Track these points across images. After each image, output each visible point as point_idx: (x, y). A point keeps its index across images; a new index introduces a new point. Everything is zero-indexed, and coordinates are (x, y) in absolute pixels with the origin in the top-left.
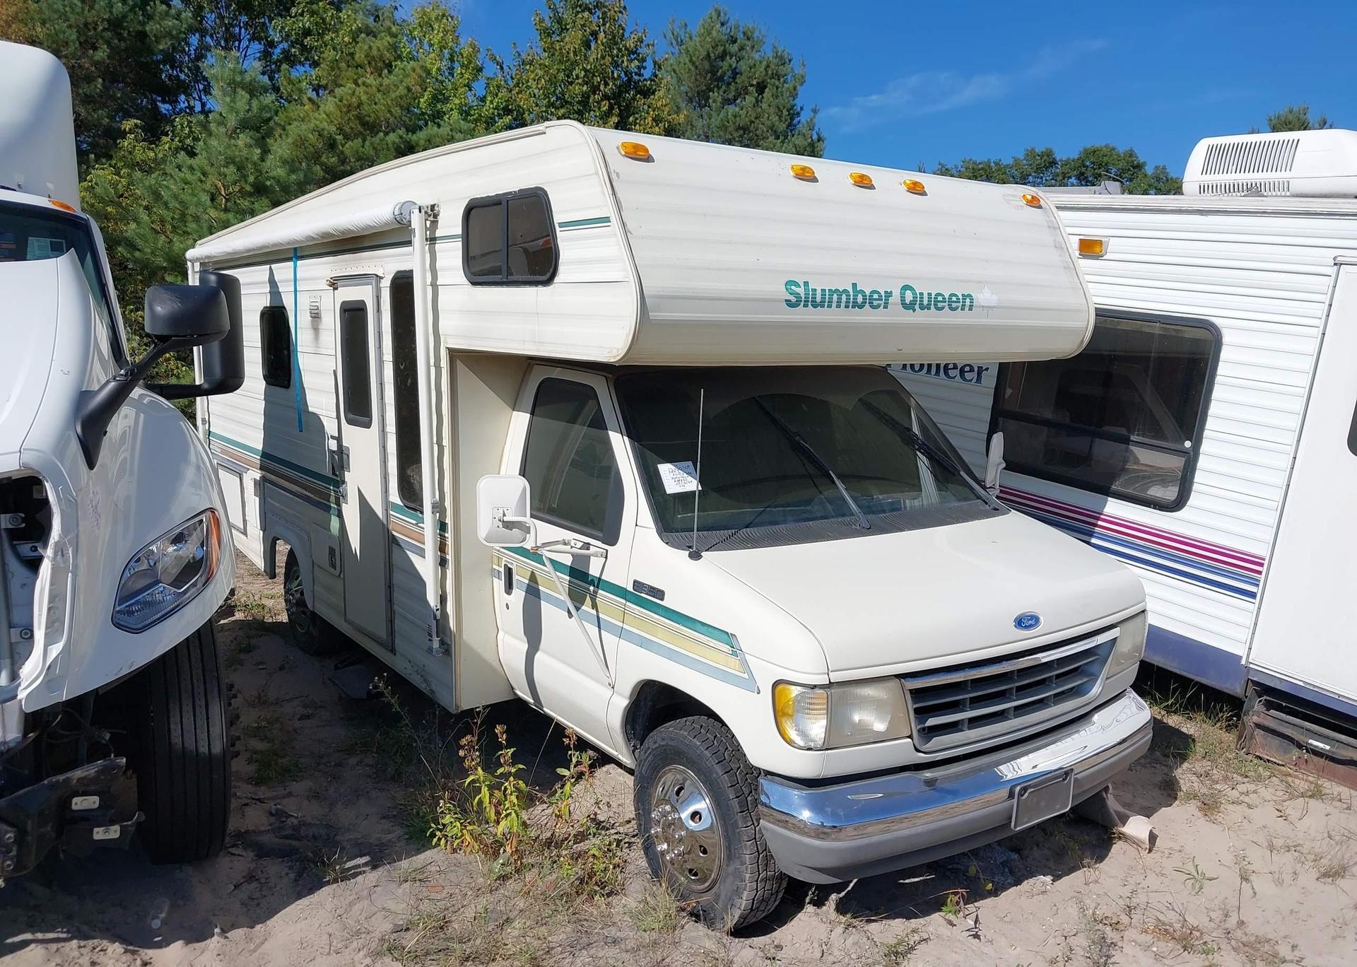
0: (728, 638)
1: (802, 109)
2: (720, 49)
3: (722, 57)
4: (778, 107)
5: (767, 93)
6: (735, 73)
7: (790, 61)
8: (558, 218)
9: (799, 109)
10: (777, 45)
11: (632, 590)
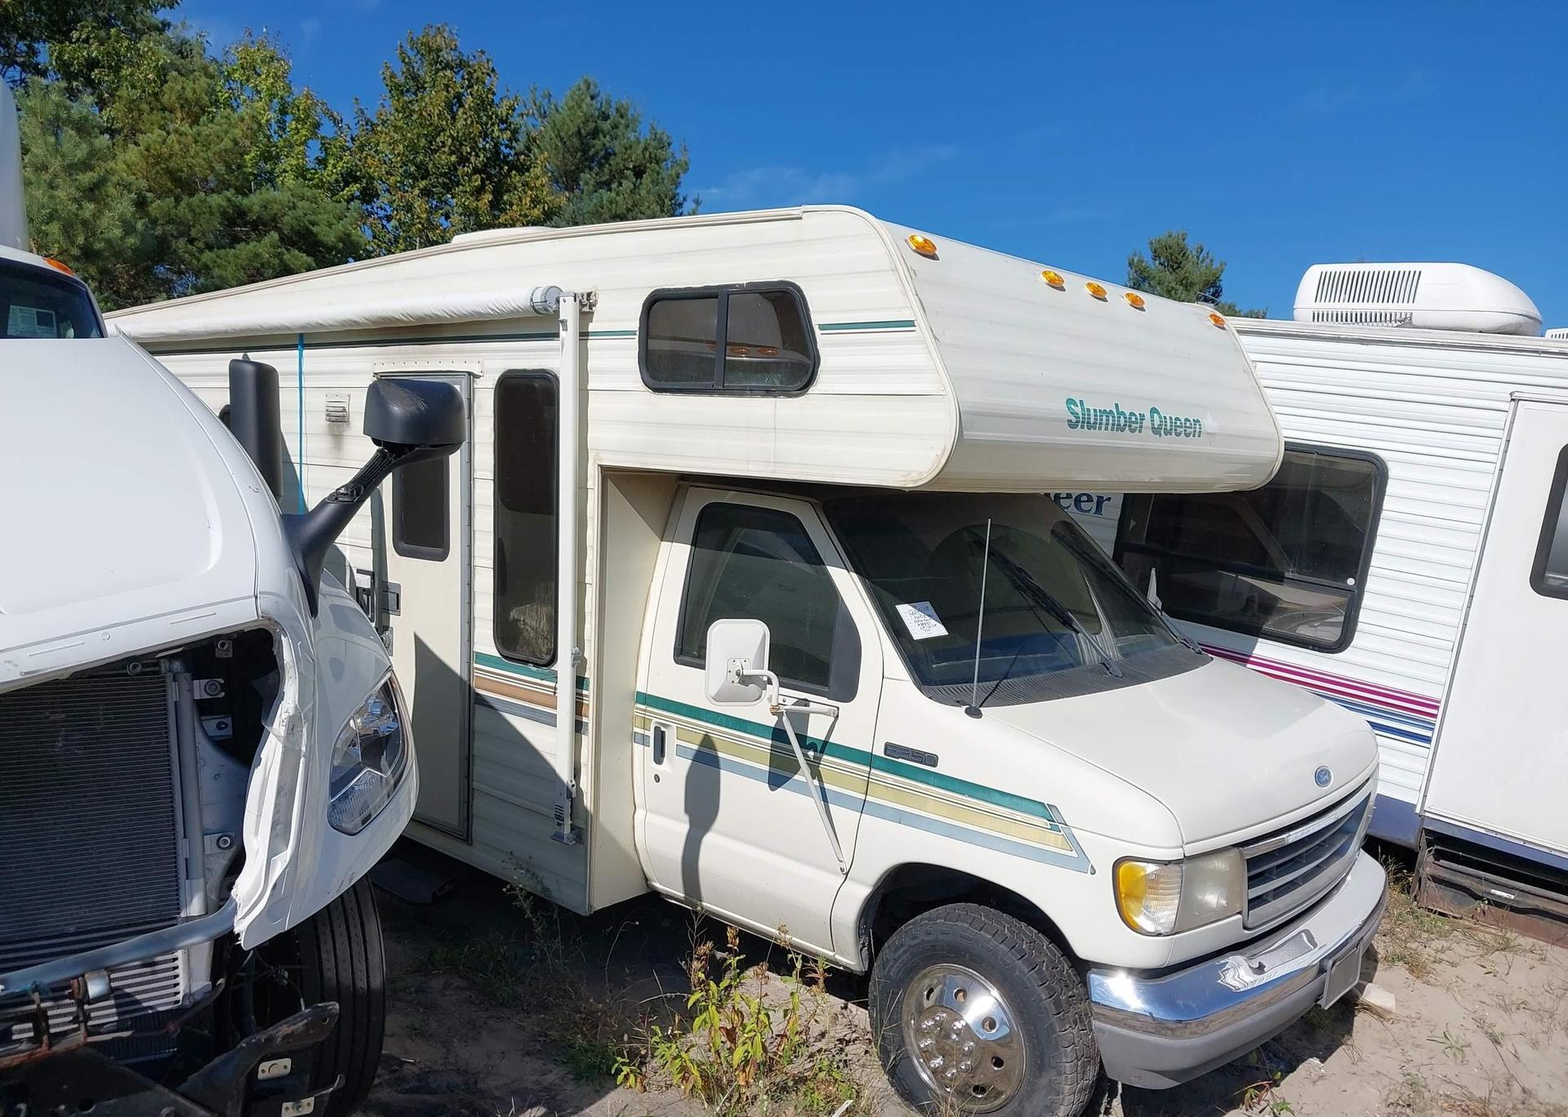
0: (1046, 811)
1: (685, 199)
2: (592, 125)
3: (595, 133)
4: (659, 195)
5: (646, 179)
6: (608, 155)
7: (669, 145)
8: (817, 319)
9: (682, 199)
10: (655, 127)
11: (884, 756)
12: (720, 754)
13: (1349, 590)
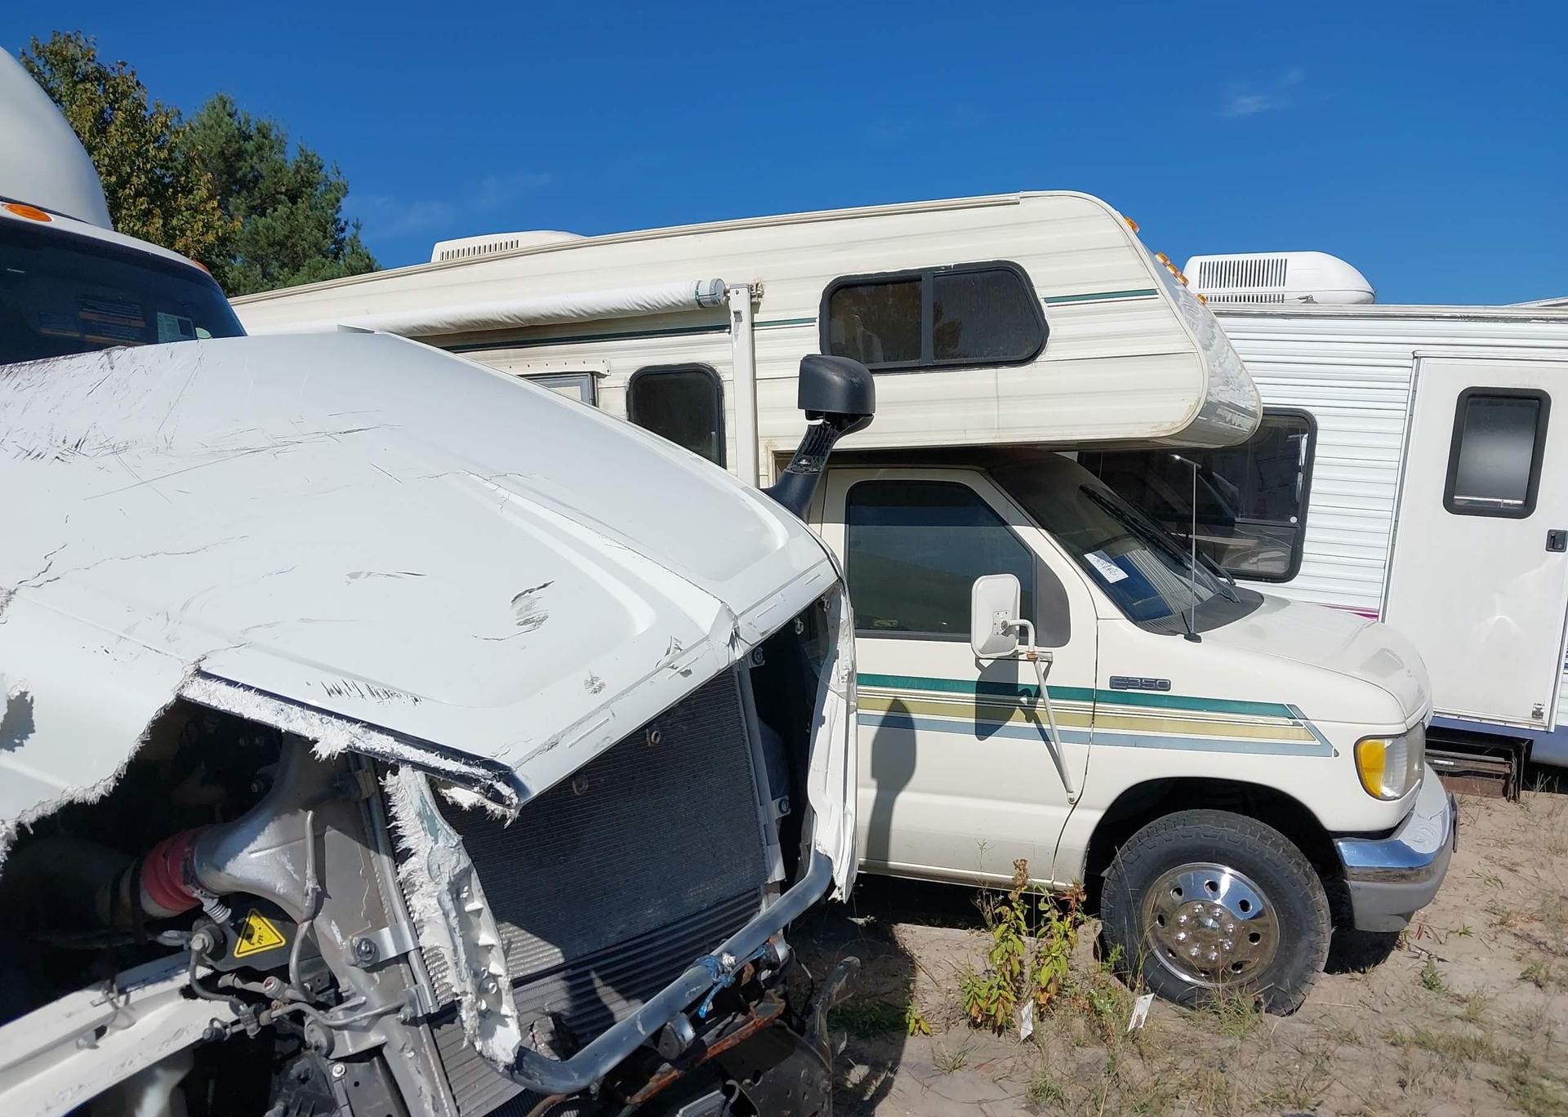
0: (1286, 711)
1: (346, 223)
2: (235, 146)
3: (240, 154)
4: (320, 221)
5: (302, 204)
6: (257, 178)
7: (321, 168)
8: (1041, 293)
9: (342, 223)
10: (304, 147)
11: (1110, 689)
12: (914, 716)
13: (1293, 526)
